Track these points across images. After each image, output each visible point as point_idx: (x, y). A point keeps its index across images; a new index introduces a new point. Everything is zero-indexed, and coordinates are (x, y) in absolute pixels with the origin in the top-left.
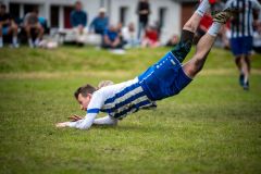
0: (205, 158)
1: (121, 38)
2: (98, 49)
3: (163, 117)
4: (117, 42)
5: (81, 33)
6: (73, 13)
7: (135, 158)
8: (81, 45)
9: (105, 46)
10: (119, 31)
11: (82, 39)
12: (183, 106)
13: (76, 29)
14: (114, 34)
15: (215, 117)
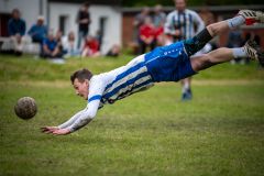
0: (143, 171)
1: (61, 47)
2: (36, 58)
3: (102, 129)
4: (56, 51)
5: (19, 42)
6: (10, 21)
7: (72, 171)
8: (19, 54)
9: (44, 56)
10: (59, 40)
11: (20, 48)
12: (123, 117)
13: (14, 38)
14: (53, 43)
15: (154, 128)
